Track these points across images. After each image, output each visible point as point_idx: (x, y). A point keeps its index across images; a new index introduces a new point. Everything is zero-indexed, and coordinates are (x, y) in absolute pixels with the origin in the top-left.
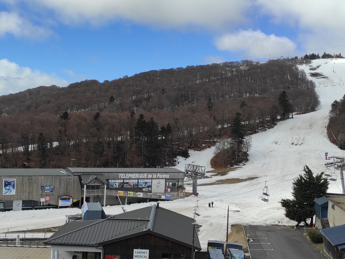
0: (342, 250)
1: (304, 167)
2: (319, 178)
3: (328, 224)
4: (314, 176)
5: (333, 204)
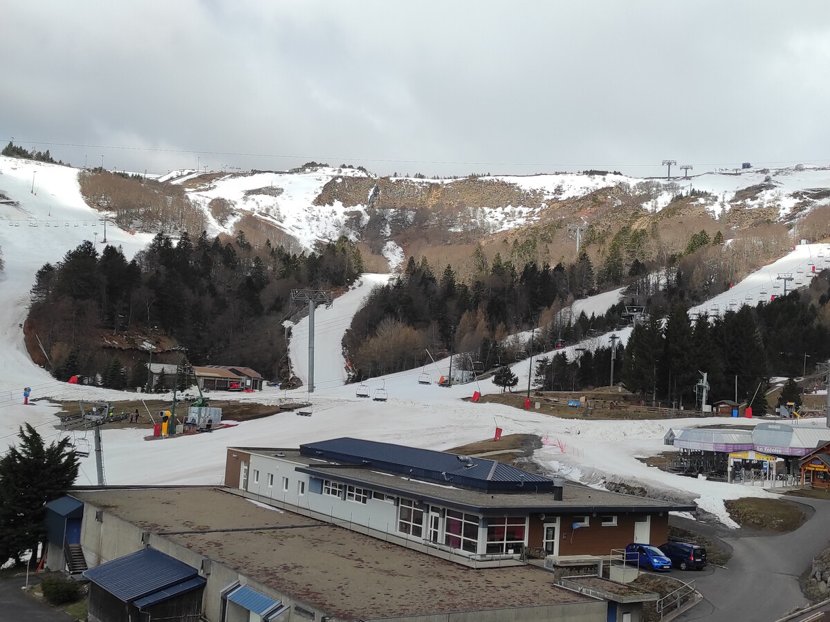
0: (144, 608)
1: (21, 428)
2: (55, 452)
3: (81, 555)
4: (46, 447)
5: (98, 510)
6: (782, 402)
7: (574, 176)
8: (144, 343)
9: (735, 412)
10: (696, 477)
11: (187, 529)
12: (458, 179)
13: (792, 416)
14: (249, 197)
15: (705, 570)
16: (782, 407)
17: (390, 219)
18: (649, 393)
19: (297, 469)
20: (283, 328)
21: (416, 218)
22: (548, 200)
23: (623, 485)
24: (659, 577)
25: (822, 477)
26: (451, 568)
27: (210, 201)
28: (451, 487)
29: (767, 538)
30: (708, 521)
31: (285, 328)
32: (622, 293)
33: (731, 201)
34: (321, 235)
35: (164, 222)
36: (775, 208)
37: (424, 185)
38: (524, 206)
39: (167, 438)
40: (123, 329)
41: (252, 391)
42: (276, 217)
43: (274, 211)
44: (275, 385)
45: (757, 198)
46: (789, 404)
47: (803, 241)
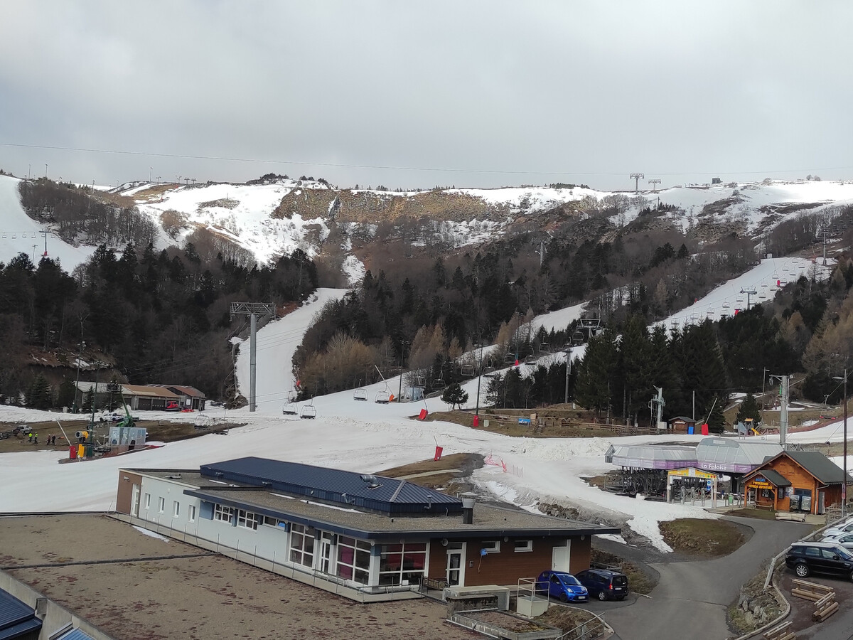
6: (740, 418)
7: (541, 190)
8: (77, 360)
9: (691, 428)
10: (634, 496)
11: (45, 562)
12: (422, 192)
13: (750, 433)
14: (203, 209)
15: (626, 600)
16: (740, 423)
17: (351, 233)
18: (603, 410)
19: (186, 492)
20: (231, 345)
21: (378, 231)
22: (514, 214)
23: (555, 506)
24: (570, 610)
25: (767, 496)
26: (335, 602)
27: (161, 212)
28: (352, 510)
29: (700, 562)
30: (639, 544)
31: (232, 345)
32: (585, 308)
33: (699, 216)
34: (279, 249)
35: (111, 234)
36: (743, 222)
37: (387, 197)
38: (490, 220)
39: (84, 460)
40: (54, 345)
41: (191, 411)
42: (231, 231)
43: (230, 224)
44: (220, 404)
45: (725, 212)
46: (747, 420)
47: (770, 255)
